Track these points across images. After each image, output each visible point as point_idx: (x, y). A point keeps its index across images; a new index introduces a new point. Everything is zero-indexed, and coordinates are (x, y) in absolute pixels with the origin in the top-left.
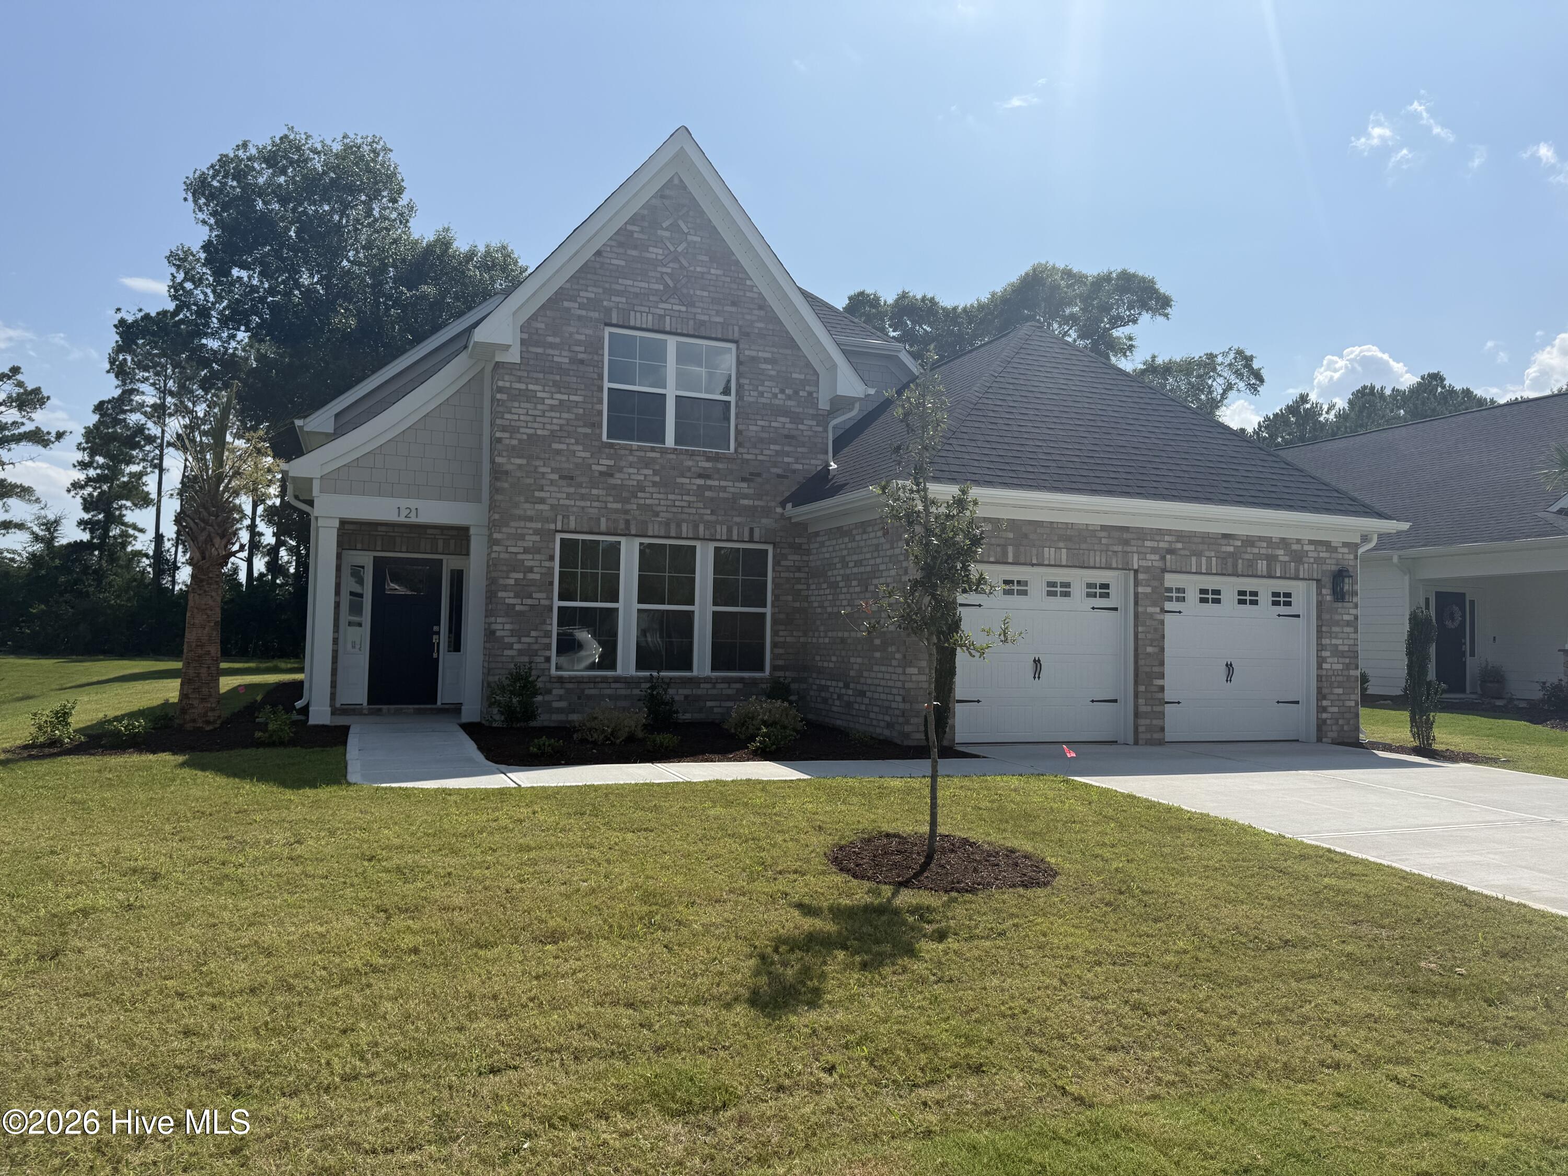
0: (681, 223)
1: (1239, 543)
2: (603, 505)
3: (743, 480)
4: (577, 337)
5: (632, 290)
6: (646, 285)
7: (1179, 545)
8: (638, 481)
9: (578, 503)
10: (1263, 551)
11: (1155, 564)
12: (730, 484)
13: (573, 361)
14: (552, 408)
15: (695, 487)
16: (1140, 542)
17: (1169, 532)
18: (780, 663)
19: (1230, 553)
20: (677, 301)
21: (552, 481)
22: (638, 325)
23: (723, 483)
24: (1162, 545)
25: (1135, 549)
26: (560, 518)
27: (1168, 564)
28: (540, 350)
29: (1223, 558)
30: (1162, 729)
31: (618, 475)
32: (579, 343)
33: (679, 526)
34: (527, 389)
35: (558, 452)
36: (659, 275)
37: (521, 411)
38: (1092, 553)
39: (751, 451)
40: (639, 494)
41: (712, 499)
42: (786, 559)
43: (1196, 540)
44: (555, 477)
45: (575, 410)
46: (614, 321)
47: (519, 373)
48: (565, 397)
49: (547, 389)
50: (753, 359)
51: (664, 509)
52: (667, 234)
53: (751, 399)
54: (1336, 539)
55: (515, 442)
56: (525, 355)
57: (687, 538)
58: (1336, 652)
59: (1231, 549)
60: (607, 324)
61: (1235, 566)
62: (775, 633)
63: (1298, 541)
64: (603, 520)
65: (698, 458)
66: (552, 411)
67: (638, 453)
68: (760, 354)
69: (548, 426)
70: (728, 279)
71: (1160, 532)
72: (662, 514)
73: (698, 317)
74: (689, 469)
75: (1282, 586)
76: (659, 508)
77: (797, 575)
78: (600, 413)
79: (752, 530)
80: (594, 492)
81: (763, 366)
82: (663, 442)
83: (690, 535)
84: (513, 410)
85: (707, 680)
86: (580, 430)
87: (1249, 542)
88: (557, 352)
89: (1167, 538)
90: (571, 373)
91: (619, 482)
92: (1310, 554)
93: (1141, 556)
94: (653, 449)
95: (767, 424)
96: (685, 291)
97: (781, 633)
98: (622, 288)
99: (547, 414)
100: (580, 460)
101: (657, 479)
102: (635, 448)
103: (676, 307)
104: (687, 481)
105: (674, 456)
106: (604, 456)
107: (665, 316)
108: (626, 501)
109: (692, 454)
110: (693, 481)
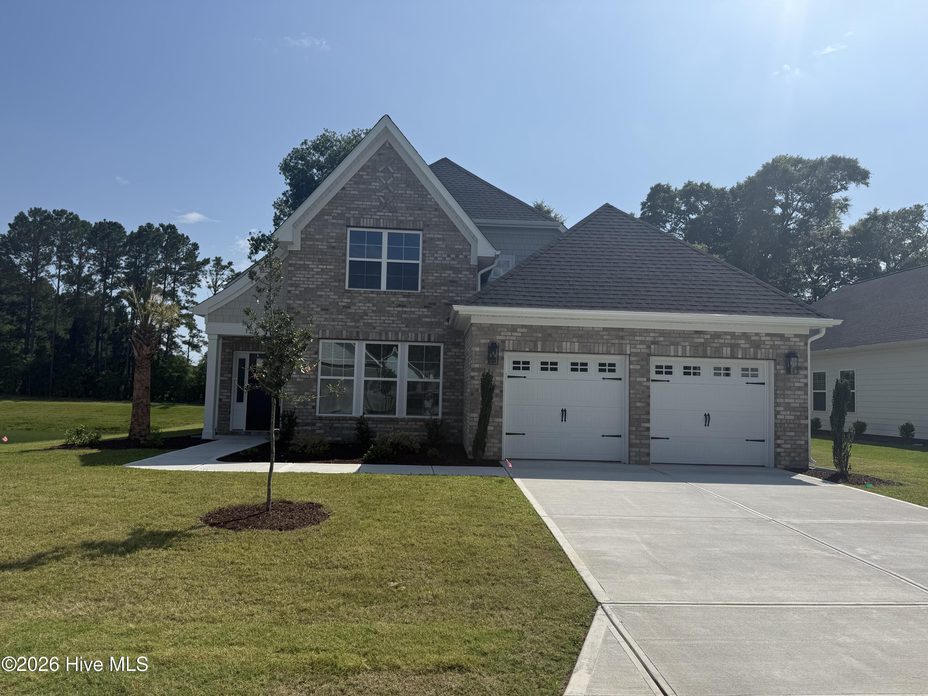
0: (390, 168)
1: (709, 337)
2: (344, 324)
3: (425, 307)
4: (331, 234)
5: (361, 206)
6: (370, 203)
7: (661, 339)
8: (364, 310)
9: (331, 323)
10: (729, 341)
11: (643, 351)
12: (417, 310)
13: (329, 247)
14: (318, 273)
15: (396, 312)
16: (631, 338)
17: (654, 331)
18: (447, 411)
19: (701, 343)
20: (387, 211)
21: (317, 311)
22: (365, 225)
23: (413, 309)
24: (648, 339)
25: (628, 342)
26: (321, 331)
27: (652, 351)
28: (311, 243)
29: (695, 347)
30: (648, 455)
31: (353, 307)
32: (332, 237)
33: (387, 334)
34: (304, 264)
35: (321, 296)
36: (377, 197)
37: (301, 276)
38: (596, 345)
39: (429, 291)
40: (365, 317)
41: (406, 319)
42: (451, 351)
43: (674, 335)
44: (319, 309)
45: (330, 274)
46: (352, 224)
47: (300, 256)
48: (325, 267)
49: (315, 263)
50: (431, 239)
51: (379, 325)
52: (382, 174)
53: (430, 262)
54: (788, 332)
55: (297, 292)
56: (303, 246)
57: (391, 341)
58: (788, 407)
59: (702, 340)
60: (348, 226)
61: (705, 351)
62: (444, 394)
63: (757, 334)
64: (344, 332)
65: (398, 296)
66: (317, 274)
67: (364, 295)
68: (436, 236)
69: (315, 283)
70: (417, 196)
71: (647, 331)
72: (377, 328)
73: (399, 218)
74: (393, 302)
75: (750, 364)
76: (375, 325)
77: (457, 360)
78: (344, 274)
79: (429, 336)
80: (340, 317)
81: (437, 243)
82: (380, 288)
83: (394, 339)
84: (297, 275)
85: (403, 420)
86: (332, 284)
87: (717, 335)
88: (320, 243)
89: (651, 334)
90: (328, 254)
91: (354, 311)
92: (766, 343)
93: (632, 346)
94: (372, 292)
95: (439, 275)
96: (391, 204)
97: (447, 394)
98: (356, 206)
99: (315, 276)
100: (332, 300)
101: (375, 308)
102: (362, 292)
103: (387, 214)
104: (392, 309)
105: (384, 296)
106: (345, 297)
107: (380, 219)
108: (357, 321)
109: (395, 294)
110: (396, 309)
